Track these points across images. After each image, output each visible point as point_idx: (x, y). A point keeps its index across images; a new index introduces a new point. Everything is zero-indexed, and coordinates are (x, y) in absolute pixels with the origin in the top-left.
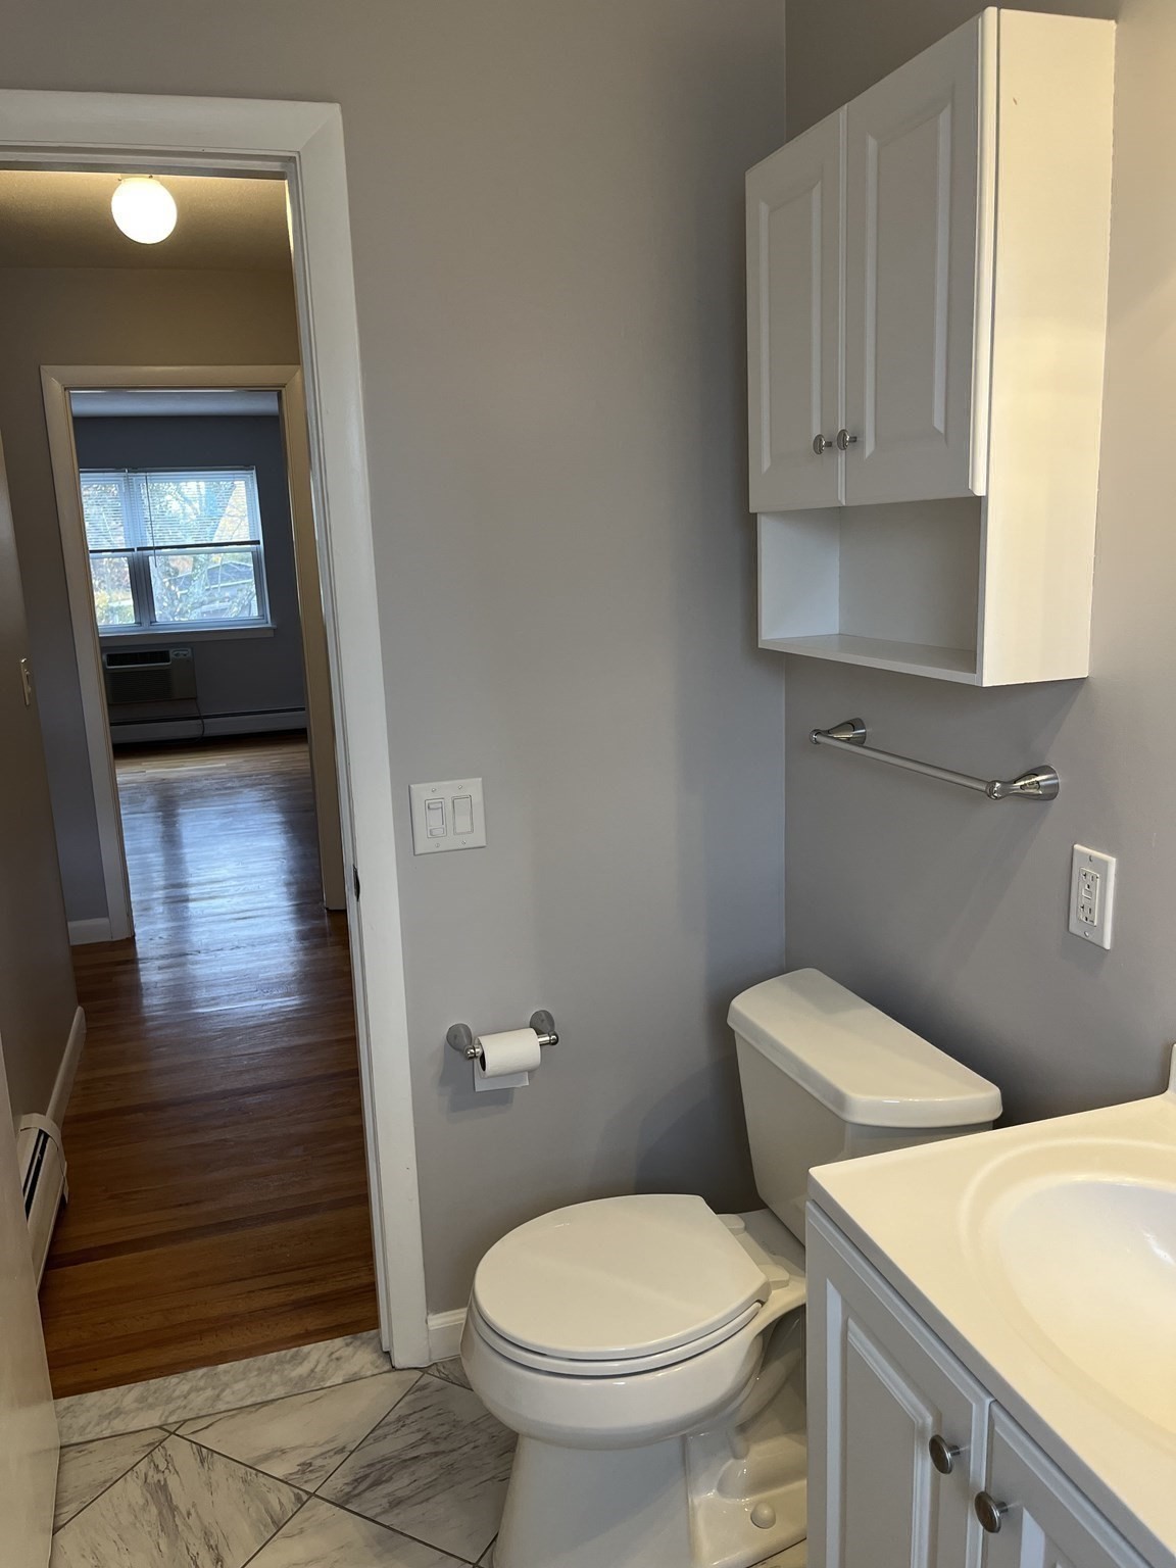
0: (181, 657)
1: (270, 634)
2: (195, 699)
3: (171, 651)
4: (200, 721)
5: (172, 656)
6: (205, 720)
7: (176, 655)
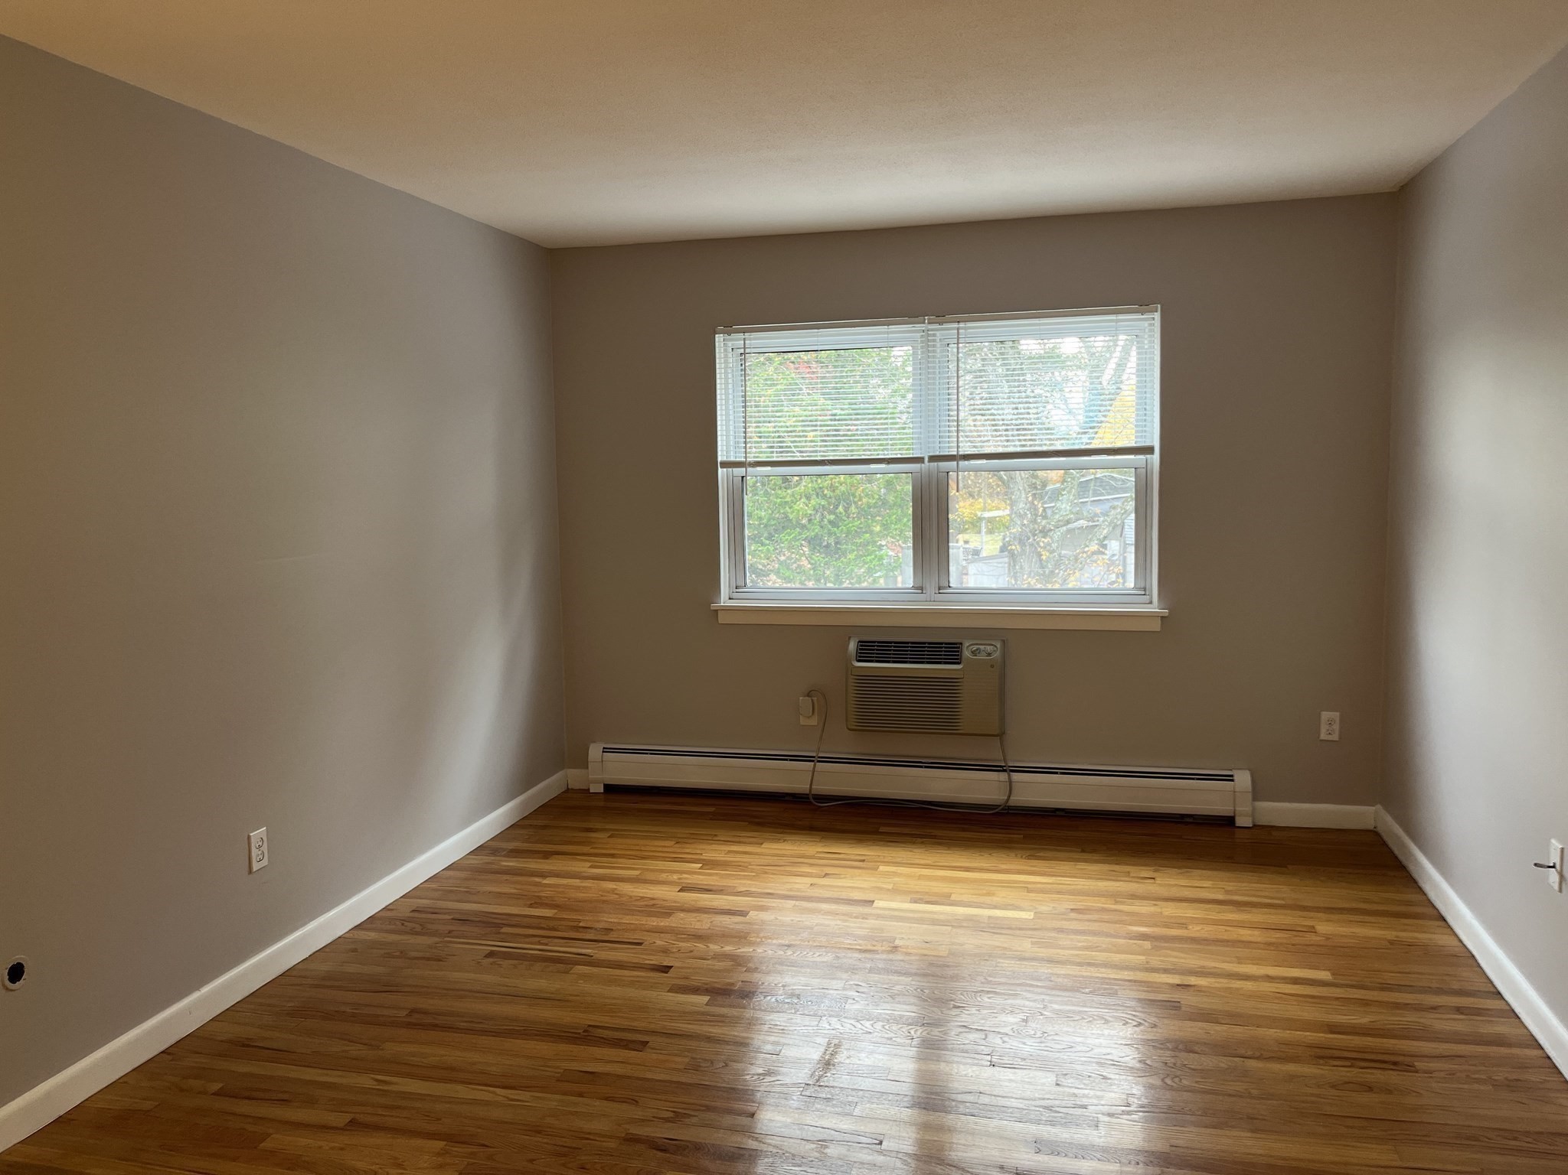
0: (982, 657)
1: (1156, 626)
2: (1001, 735)
3: (966, 644)
4: (1003, 776)
5: (966, 653)
6: (1016, 776)
7: (974, 653)
